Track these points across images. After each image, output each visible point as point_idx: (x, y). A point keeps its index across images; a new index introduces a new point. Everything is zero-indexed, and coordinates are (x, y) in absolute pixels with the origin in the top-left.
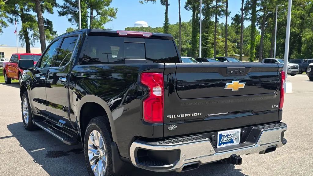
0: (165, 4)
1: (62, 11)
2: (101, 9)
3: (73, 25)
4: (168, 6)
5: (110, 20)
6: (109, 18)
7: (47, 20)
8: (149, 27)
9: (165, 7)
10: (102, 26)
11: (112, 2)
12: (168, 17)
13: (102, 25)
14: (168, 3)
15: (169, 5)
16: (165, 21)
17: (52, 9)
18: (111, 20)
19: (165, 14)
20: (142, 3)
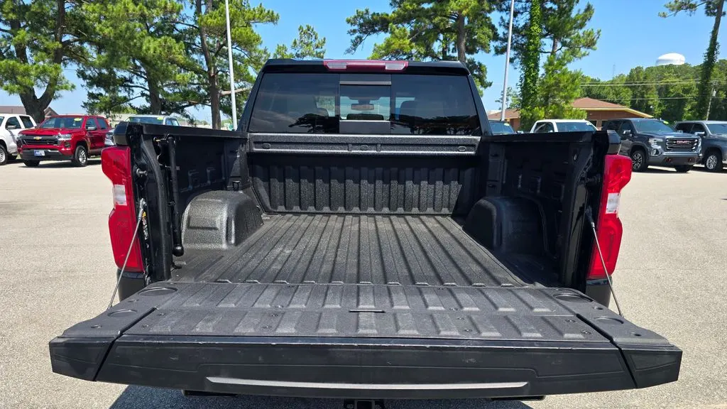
0: (714, 14)
1: (499, 45)
2: (570, 35)
3: (516, 68)
4: (722, 18)
5: (584, 55)
6: (583, 50)
7: (479, 63)
8: (685, 65)
9: (713, 19)
10: (564, 68)
11: (592, 19)
12: (718, 40)
13: (565, 65)
14: (723, 11)
15: (724, 14)
16: (708, 50)
17: (489, 45)
18: (587, 53)
19: (711, 35)
20: (665, 16)
